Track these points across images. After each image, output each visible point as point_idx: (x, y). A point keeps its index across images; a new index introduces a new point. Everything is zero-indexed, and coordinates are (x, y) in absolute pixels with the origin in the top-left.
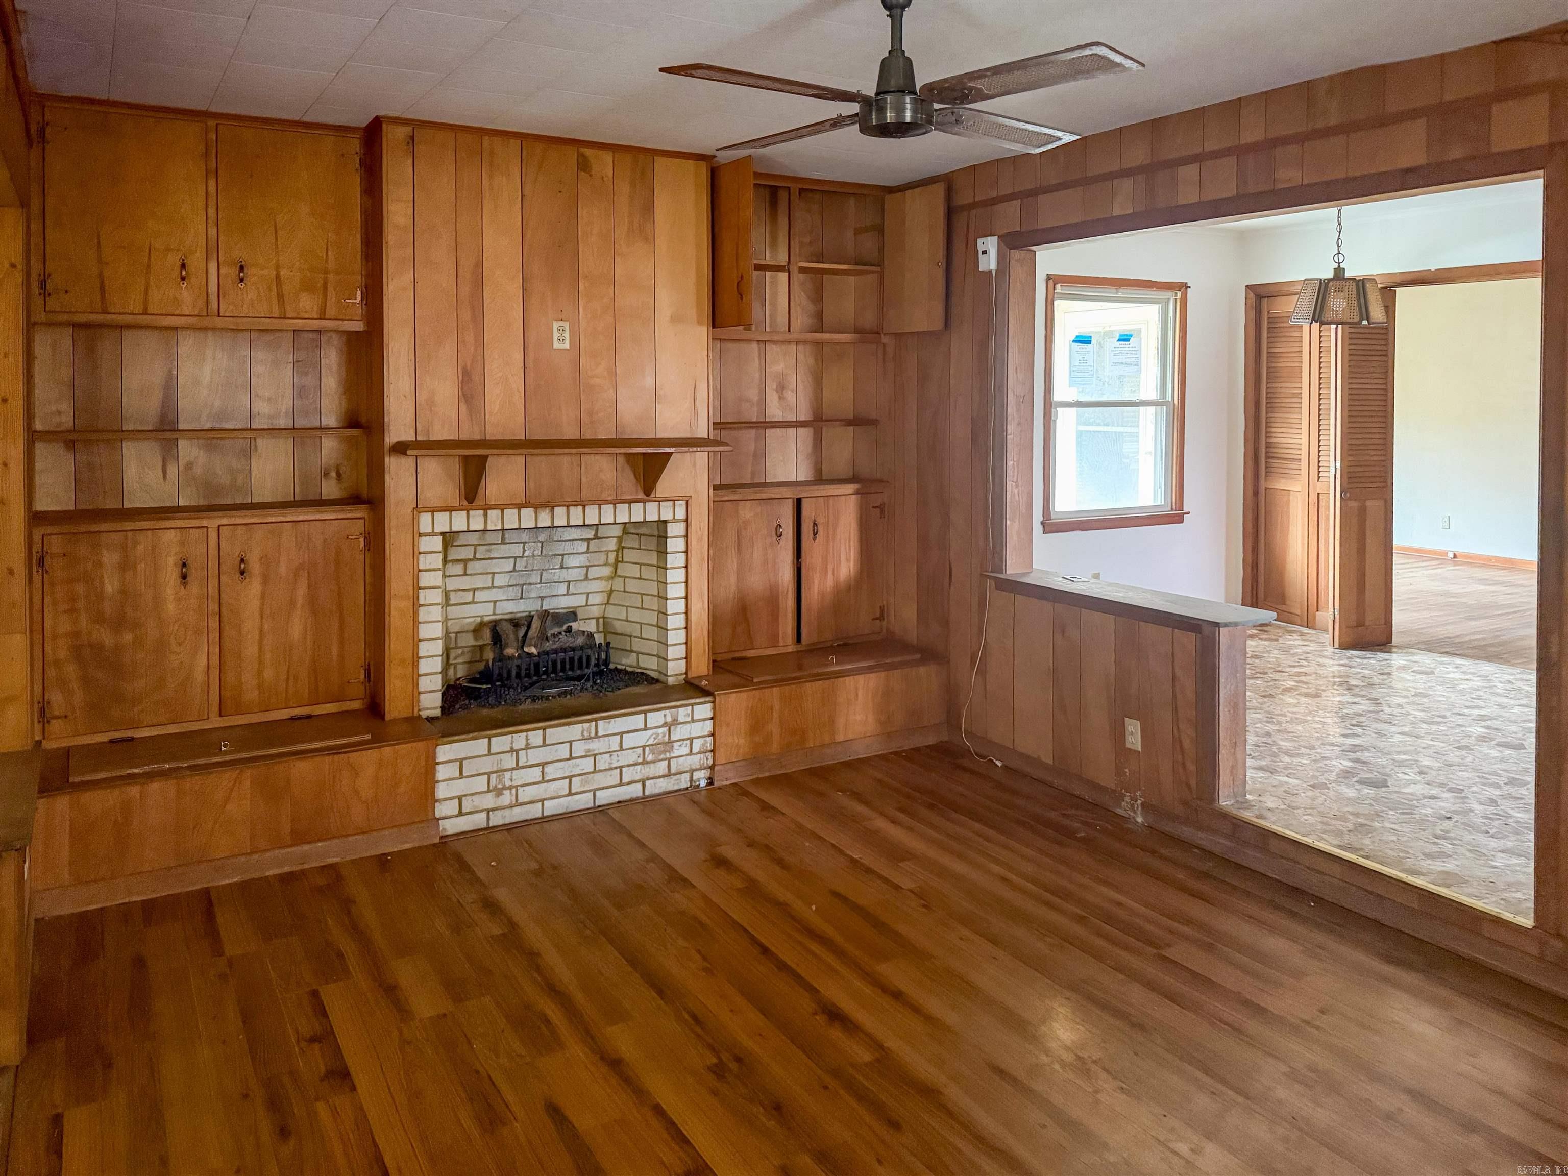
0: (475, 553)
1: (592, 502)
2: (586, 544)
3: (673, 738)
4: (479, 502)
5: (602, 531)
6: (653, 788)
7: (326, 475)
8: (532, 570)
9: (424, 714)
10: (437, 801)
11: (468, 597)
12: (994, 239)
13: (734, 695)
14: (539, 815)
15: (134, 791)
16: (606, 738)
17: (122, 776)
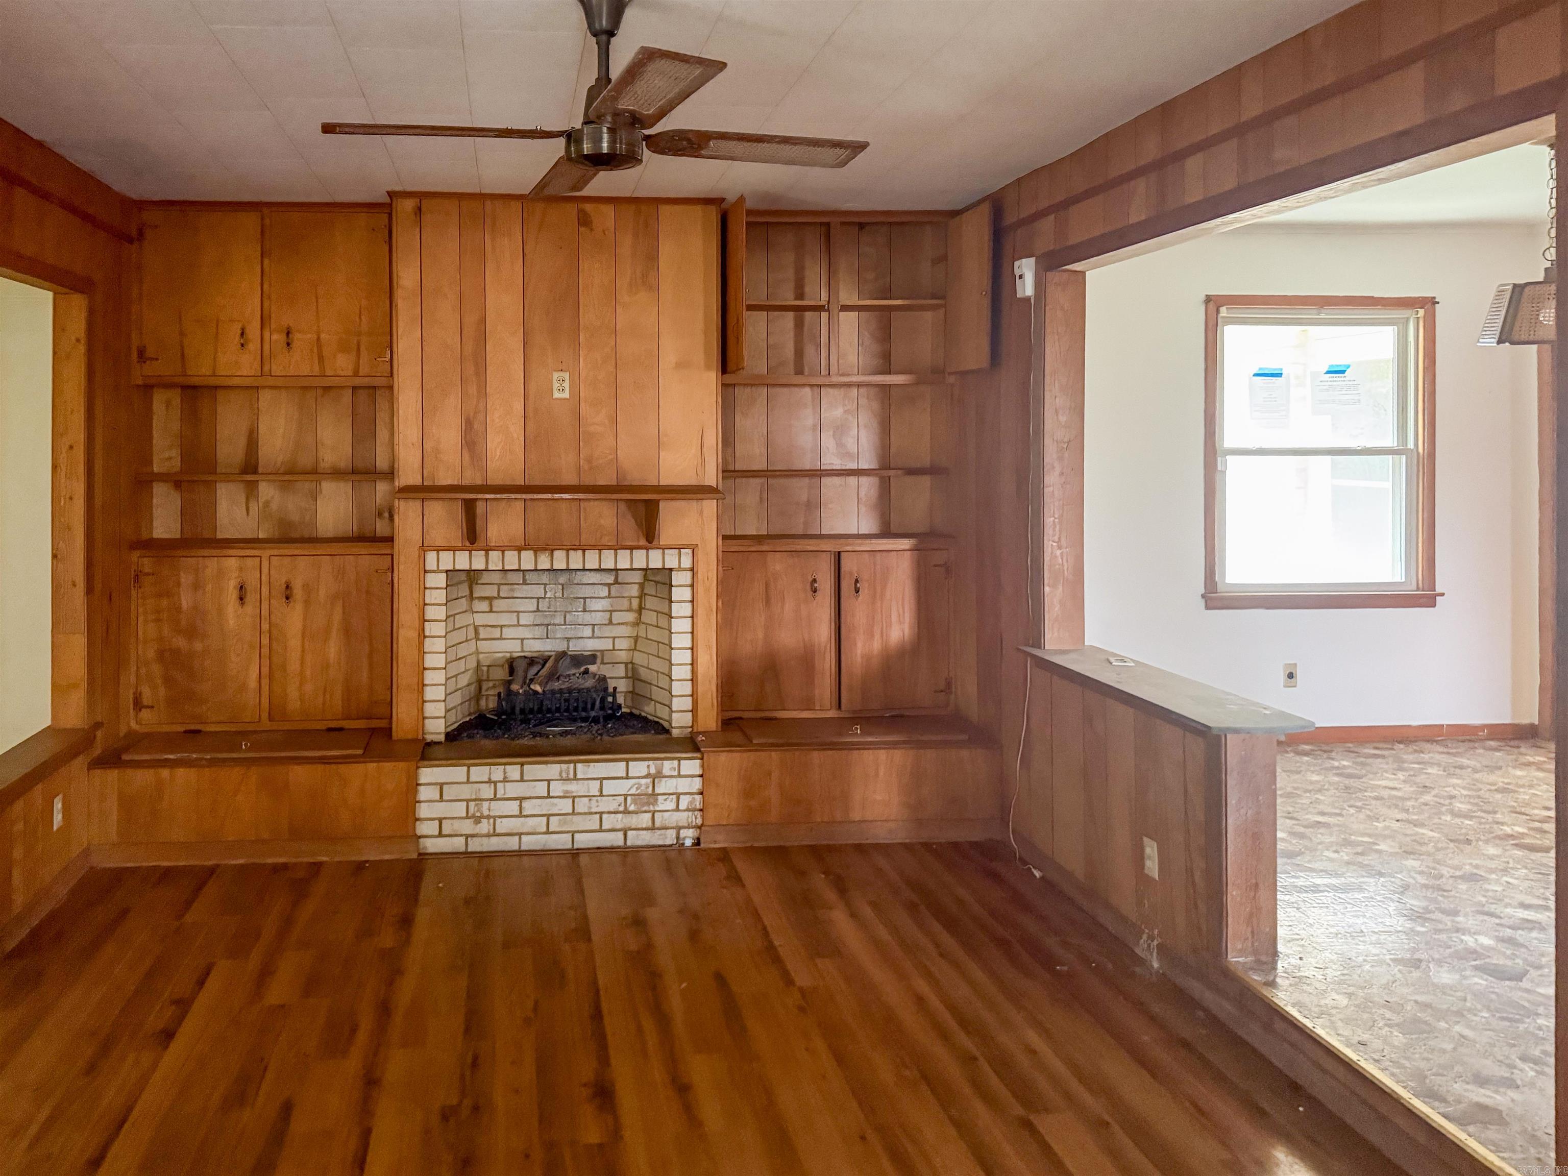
0: (499, 592)
1: (593, 547)
2: (607, 588)
3: (657, 791)
4: (480, 542)
5: (622, 576)
6: (634, 839)
7: (380, 514)
8: (555, 611)
9: (429, 738)
10: (417, 820)
11: (496, 633)
12: (1032, 261)
13: (725, 754)
14: (516, 848)
15: (165, 773)
16: (586, 782)
17: (159, 760)
